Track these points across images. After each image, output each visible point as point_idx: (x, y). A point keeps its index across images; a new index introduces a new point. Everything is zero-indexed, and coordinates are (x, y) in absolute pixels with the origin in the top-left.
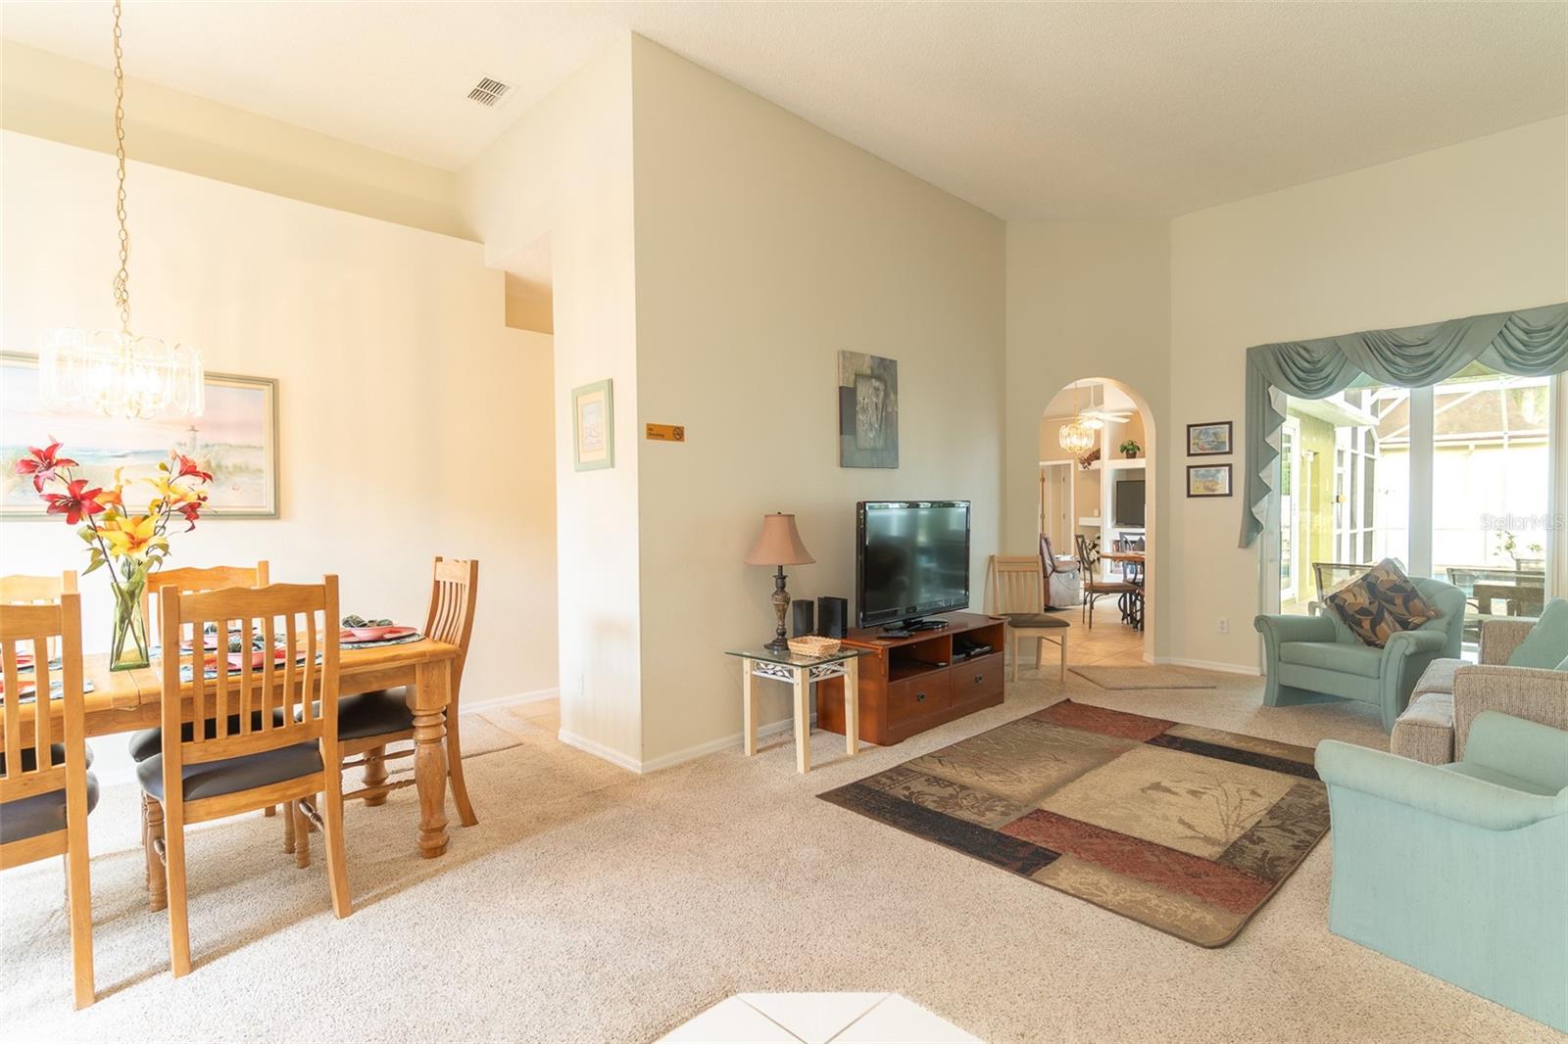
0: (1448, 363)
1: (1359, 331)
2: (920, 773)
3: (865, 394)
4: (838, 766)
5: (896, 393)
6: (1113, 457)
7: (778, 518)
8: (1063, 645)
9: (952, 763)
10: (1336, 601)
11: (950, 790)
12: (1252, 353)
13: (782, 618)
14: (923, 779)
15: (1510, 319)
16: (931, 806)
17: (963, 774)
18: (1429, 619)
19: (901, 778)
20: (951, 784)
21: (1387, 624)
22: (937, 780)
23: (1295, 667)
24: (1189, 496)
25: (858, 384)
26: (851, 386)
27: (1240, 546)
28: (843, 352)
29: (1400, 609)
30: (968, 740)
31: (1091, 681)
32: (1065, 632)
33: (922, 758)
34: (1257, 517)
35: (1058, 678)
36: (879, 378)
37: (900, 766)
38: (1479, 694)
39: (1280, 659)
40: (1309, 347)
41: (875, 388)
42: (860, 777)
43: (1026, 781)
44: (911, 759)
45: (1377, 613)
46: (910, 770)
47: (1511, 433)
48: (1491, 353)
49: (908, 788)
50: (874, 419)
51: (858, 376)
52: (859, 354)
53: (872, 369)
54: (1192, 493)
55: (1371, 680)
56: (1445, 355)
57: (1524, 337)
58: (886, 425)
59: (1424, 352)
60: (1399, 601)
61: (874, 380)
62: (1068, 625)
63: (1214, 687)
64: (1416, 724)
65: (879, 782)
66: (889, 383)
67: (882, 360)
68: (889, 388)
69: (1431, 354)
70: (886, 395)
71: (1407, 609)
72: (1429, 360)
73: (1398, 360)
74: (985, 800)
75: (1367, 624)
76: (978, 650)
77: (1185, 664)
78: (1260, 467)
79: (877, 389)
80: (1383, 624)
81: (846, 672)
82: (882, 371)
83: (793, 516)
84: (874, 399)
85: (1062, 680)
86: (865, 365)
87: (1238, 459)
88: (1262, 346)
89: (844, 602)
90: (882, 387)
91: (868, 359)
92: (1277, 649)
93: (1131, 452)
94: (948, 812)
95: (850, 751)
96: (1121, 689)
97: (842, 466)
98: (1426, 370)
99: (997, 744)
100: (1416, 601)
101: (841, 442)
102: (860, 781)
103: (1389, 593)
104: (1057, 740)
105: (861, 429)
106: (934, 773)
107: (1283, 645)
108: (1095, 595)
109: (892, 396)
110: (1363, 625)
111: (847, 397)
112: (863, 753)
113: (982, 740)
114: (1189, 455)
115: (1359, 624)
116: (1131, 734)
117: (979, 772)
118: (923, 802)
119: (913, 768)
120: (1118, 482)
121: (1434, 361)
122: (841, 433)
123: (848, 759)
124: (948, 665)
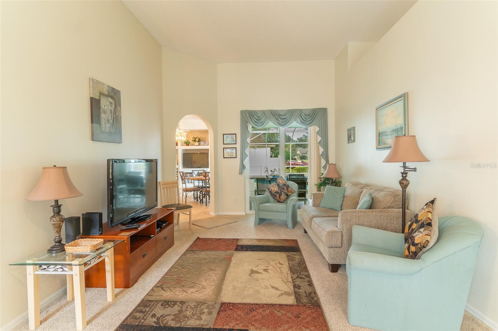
0: (290, 121)
1: (269, 109)
2: (156, 301)
3: (105, 104)
4: (106, 313)
5: (120, 107)
6: (182, 145)
7: (55, 169)
8: (190, 215)
9: (169, 288)
10: (270, 190)
11: (177, 308)
12: (242, 112)
13: (59, 232)
14: (159, 305)
15: (302, 111)
16: (173, 324)
17: (177, 293)
18: (293, 193)
19: (147, 309)
20: (175, 303)
21: (283, 195)
22: (167, 303)
23: (263, 212)
24: (224, 158)
25: (101, 98)
26: (98, 98)
27: (239, 174)
28: (93, 79)
29: (286, 191)
30: (170, 270)
31: (200, 227)
32: (191, 210)
33: (152, 290)
34: (244, 164)
35: (188, 228)
36: (112, 97)
37: (143, 300)
38: (349, 220)
39: (259, 210)
40: (257, 112)
41: (110, 102)
42: (123, 318)
43: (206, 287)
44: (147, 292)
45: (280, 193)
46: (150, 301)
47: (267, 144)
48: (298, 119)
49: (154, 316)
50: (110, 118)
51: (101, 94)
52: (101, 83)
53: (108, 92)
54: (225, 157)
55: (285, 213)
56: (289, 119)
57: (305, 116)
58: (116, 121)
59: (285, 118)
60: (285, 189)
61: (109, 98)
62: (192, 207)
63: (237, 222)
64: (333, 232)
65: (135, 318)
66: (117, 100)
67: (113, 89)
68: (117, 103)
69: (286, 118)
70: (116, 107)
71: (288, 191)
72: (286, 119)
73: (279, 119)
74: (196, 307)
75: (278, 196)
76: (164, 224)
77: (225, 214)
78: (245, 148)
79: (111, 103)
80: (282, 196)
81: (106, 256)
82: (113, 94)
83: (66, 168)
84: (110, 108)
85: (190, 228)
86: (105, 89)
87: (238, 146)
88: (245, 110)
89: (101, 215)
90: (113, 102)
91: (106, 87)
92: (258, 207)
93: (188, 144)
94: (183, 324)
95: (110, 298)
96: (212, 228)
97: (93, 140)
98: (286, 123)
99: (183, 269)
100: (290, 188)
101: (92, 127)
102: (124, 322)
103: (283, 186)
104: (205, 259)
105: (103, 122)
106: (163, 298)
107: (260, 205)
108: (187, 193)
109: (118, 108)
110: (277, 196)
111: (95, 104)
112: (118, 297)
113: (176, 268)
114: (224, 144)
115: (276, 196)
116: (228, 248)
117: (184, 289)
118: (167, 323)
119: (150, 298)
120: (184, 154)
121: (287, 120)
122: (92, 122)
123: (110, 306)
124: (155, 236)
